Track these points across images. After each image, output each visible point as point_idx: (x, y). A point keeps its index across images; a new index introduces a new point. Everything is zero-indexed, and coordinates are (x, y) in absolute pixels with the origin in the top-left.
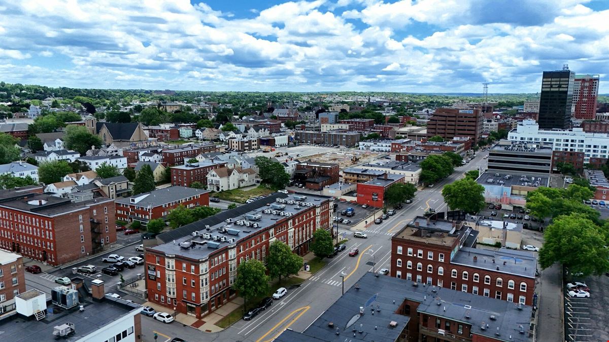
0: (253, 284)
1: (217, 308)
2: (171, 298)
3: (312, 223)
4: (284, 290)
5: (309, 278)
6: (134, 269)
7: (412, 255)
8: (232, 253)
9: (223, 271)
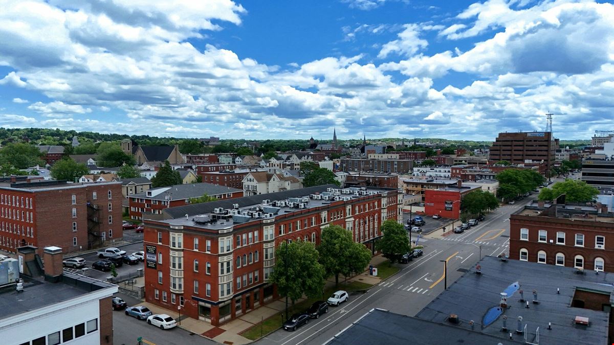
0: (298, 275)
1: (244, 313)
2: (177, 295)
3: (376, 217)
4: (344, 294)
5: (378, 284)
6: (136, 266)
7: (546, 242)
8: (269, 232)
9: (254, 259)
